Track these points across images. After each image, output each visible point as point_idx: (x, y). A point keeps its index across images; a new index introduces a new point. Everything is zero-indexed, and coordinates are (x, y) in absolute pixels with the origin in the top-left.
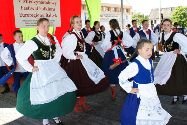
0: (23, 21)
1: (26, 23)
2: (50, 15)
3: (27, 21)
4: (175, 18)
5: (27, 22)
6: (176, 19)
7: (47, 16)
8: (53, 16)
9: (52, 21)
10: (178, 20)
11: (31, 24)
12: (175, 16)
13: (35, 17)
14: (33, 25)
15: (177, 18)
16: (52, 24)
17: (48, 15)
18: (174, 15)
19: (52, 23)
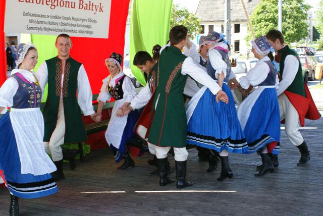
0: (25, 14)
1: (31, 21)
2: (88, 5)
3: (33, 15)
4: (260, 22)
5: (34, 18)
6: (263, 23)
7: (81, 6)
8: (94, 7)
9: (91, 20)
10: (267, 26)
11: (43, 26)
12: (259, 17)
13: (53, 7)
14: (45, 29)
15: (266, 21)
16: (90, 30)
17: (85, 6)
18: (258, 14)
19: (89, 27)
